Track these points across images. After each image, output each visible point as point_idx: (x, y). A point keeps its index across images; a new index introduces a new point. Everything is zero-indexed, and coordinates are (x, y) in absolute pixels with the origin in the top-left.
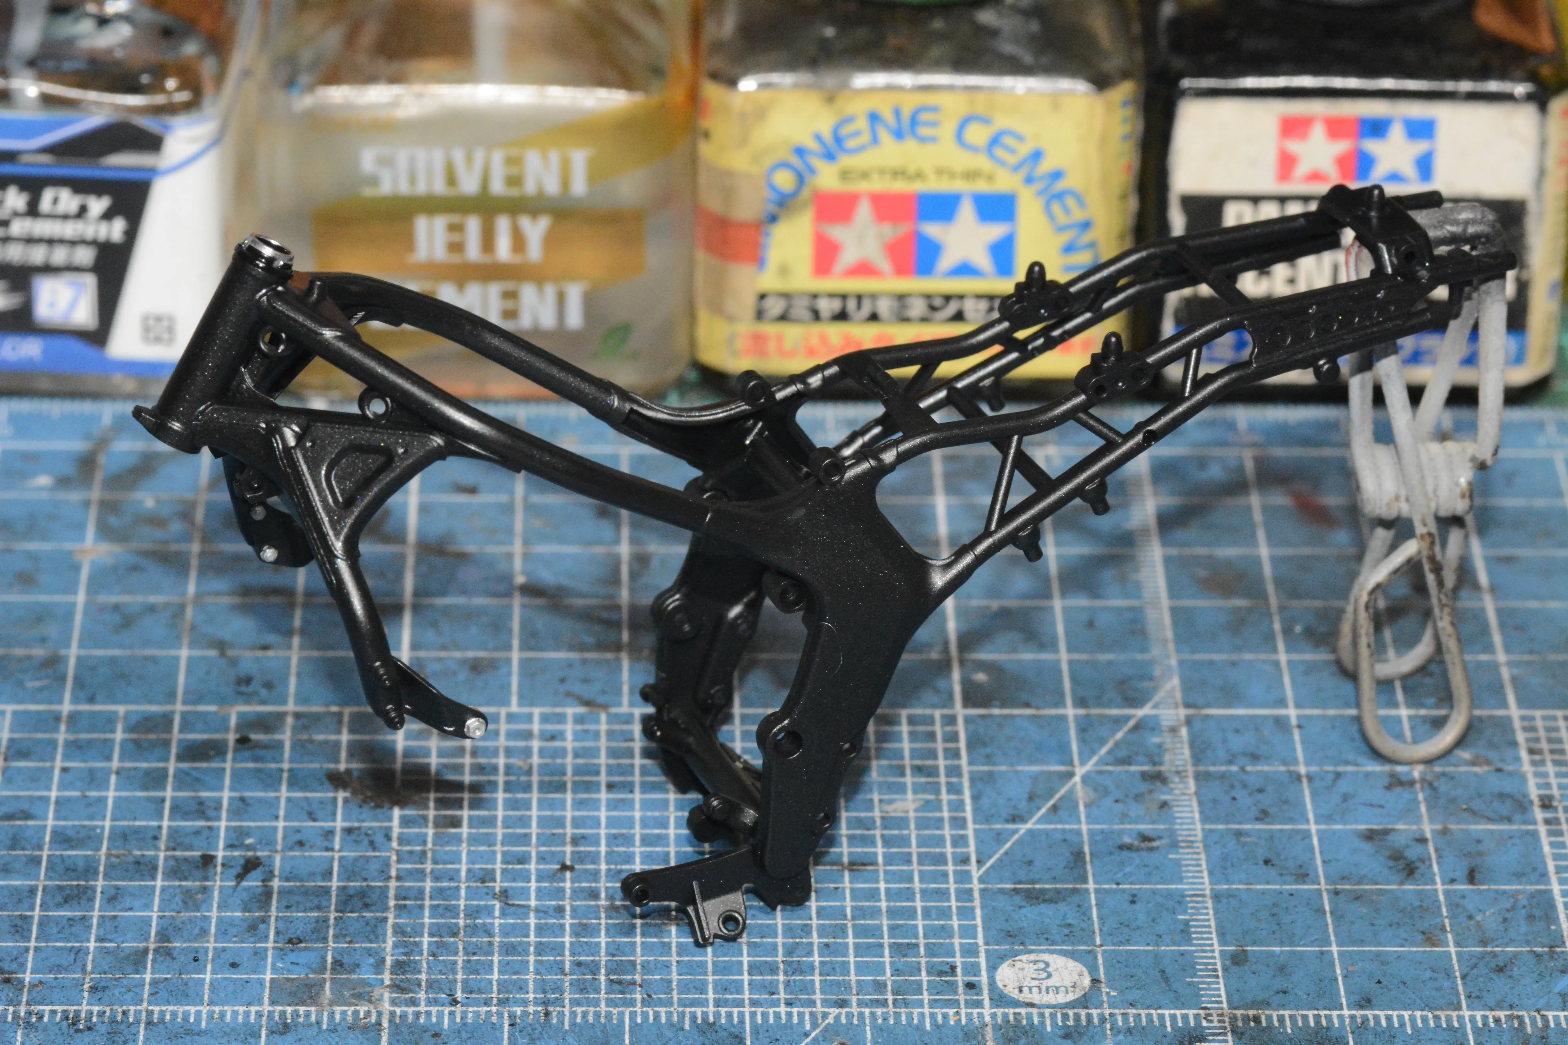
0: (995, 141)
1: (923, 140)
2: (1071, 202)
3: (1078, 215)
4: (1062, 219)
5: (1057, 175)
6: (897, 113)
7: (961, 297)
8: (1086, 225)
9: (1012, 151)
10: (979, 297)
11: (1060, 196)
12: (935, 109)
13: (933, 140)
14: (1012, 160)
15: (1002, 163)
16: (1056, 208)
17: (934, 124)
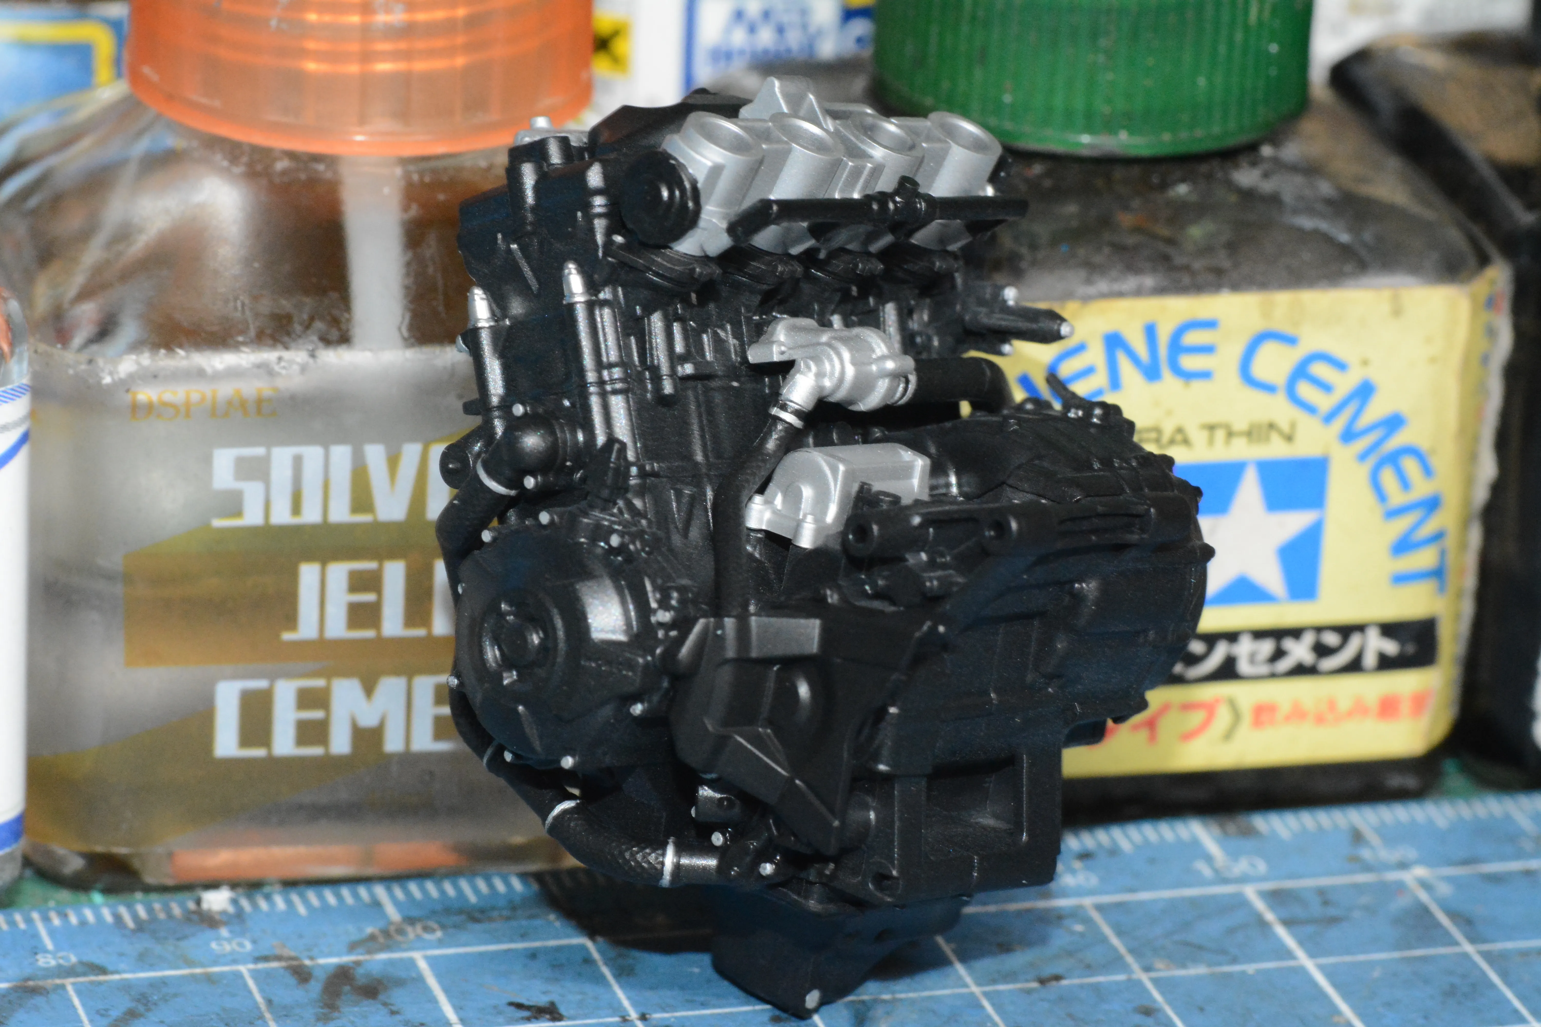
0: (1301, 372)
1: (1188, 376)
2: (1410, 465)
3: (1422, 488)
4: (1397, 497)
5: (1394, 423)
6: (1150, 332)
7: (1232, 637)
8: (1432, 504)
9: (1326, 387)
10: (1259, 635)
11: (1393, 459)
12: (1210, 324)
13: (1205, 375)
14: (1324, 402)
15: (1309, 409)
16: (1388, 478)
17: (1207, 349)
